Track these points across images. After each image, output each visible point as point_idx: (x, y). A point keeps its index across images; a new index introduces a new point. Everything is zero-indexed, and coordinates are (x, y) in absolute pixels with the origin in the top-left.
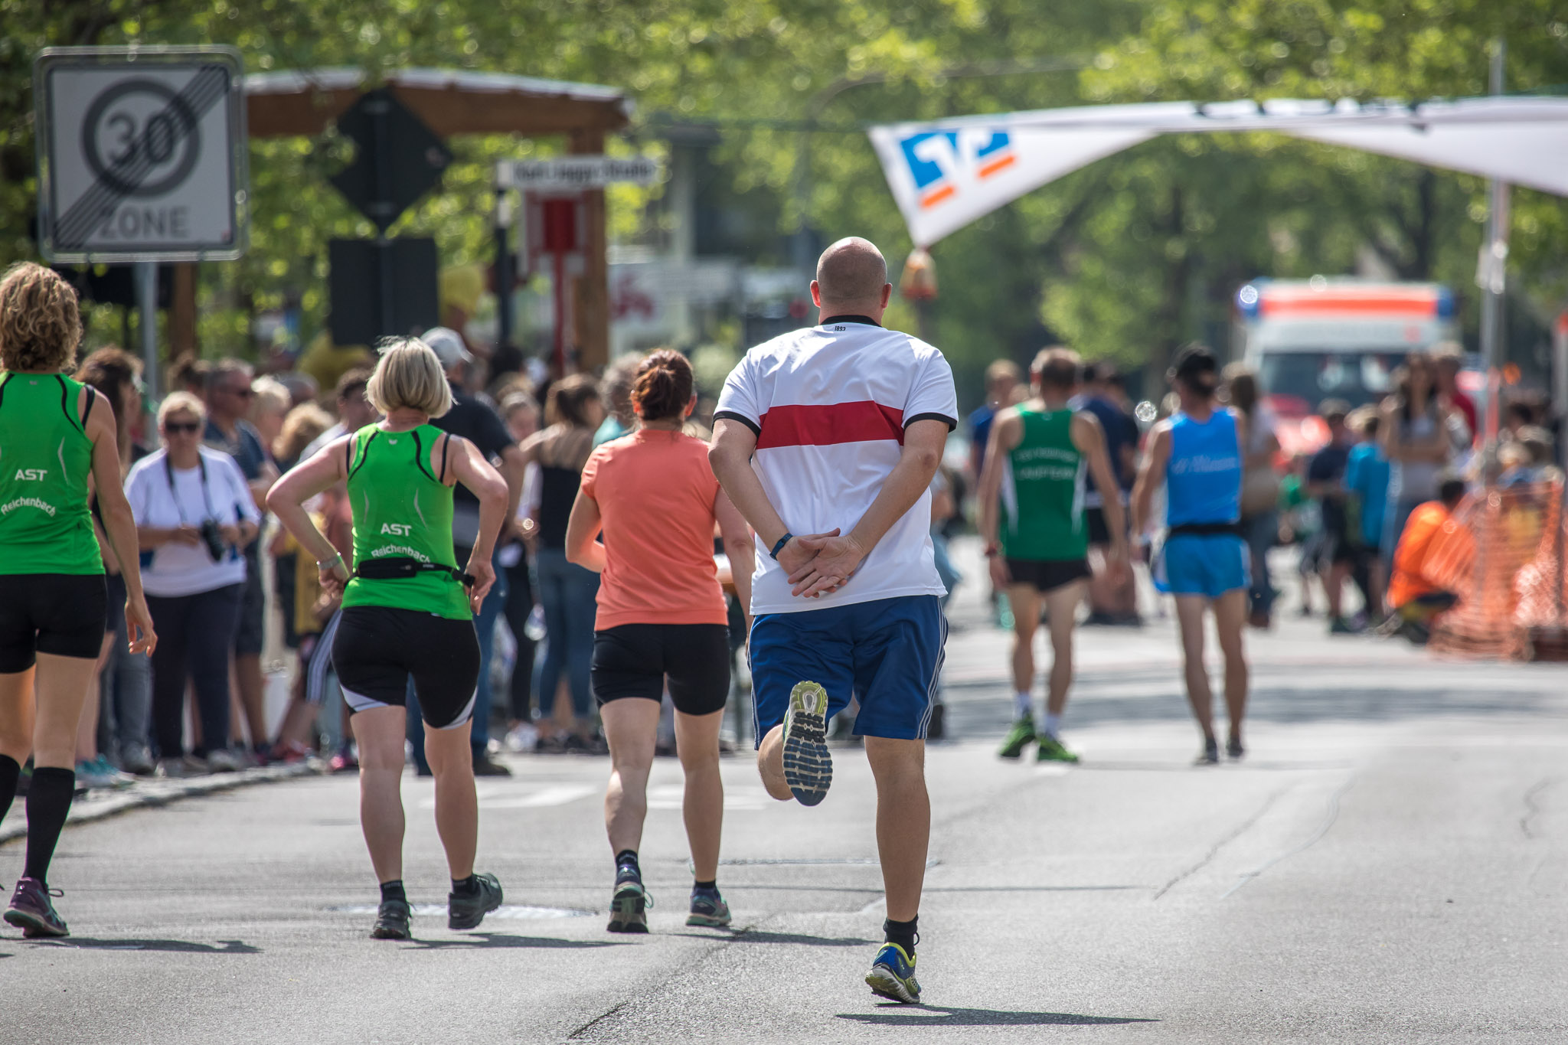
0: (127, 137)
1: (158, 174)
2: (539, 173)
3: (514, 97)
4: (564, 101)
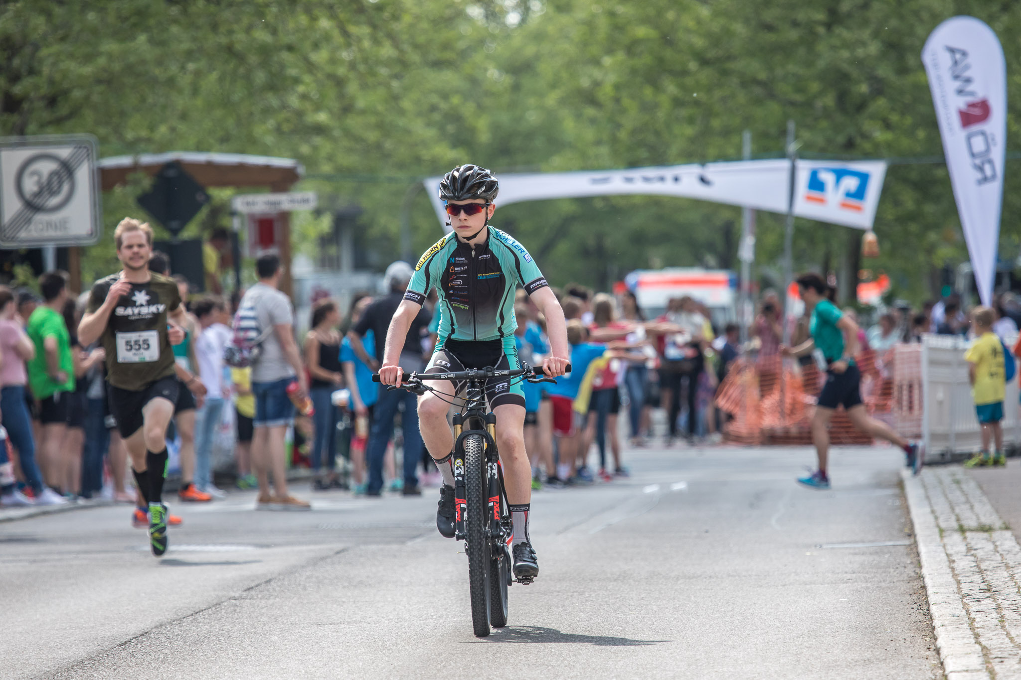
0: (39, 182)
1: (54, 201)
2: (254, 204)
3: (241, 167)
4: (267, 168)
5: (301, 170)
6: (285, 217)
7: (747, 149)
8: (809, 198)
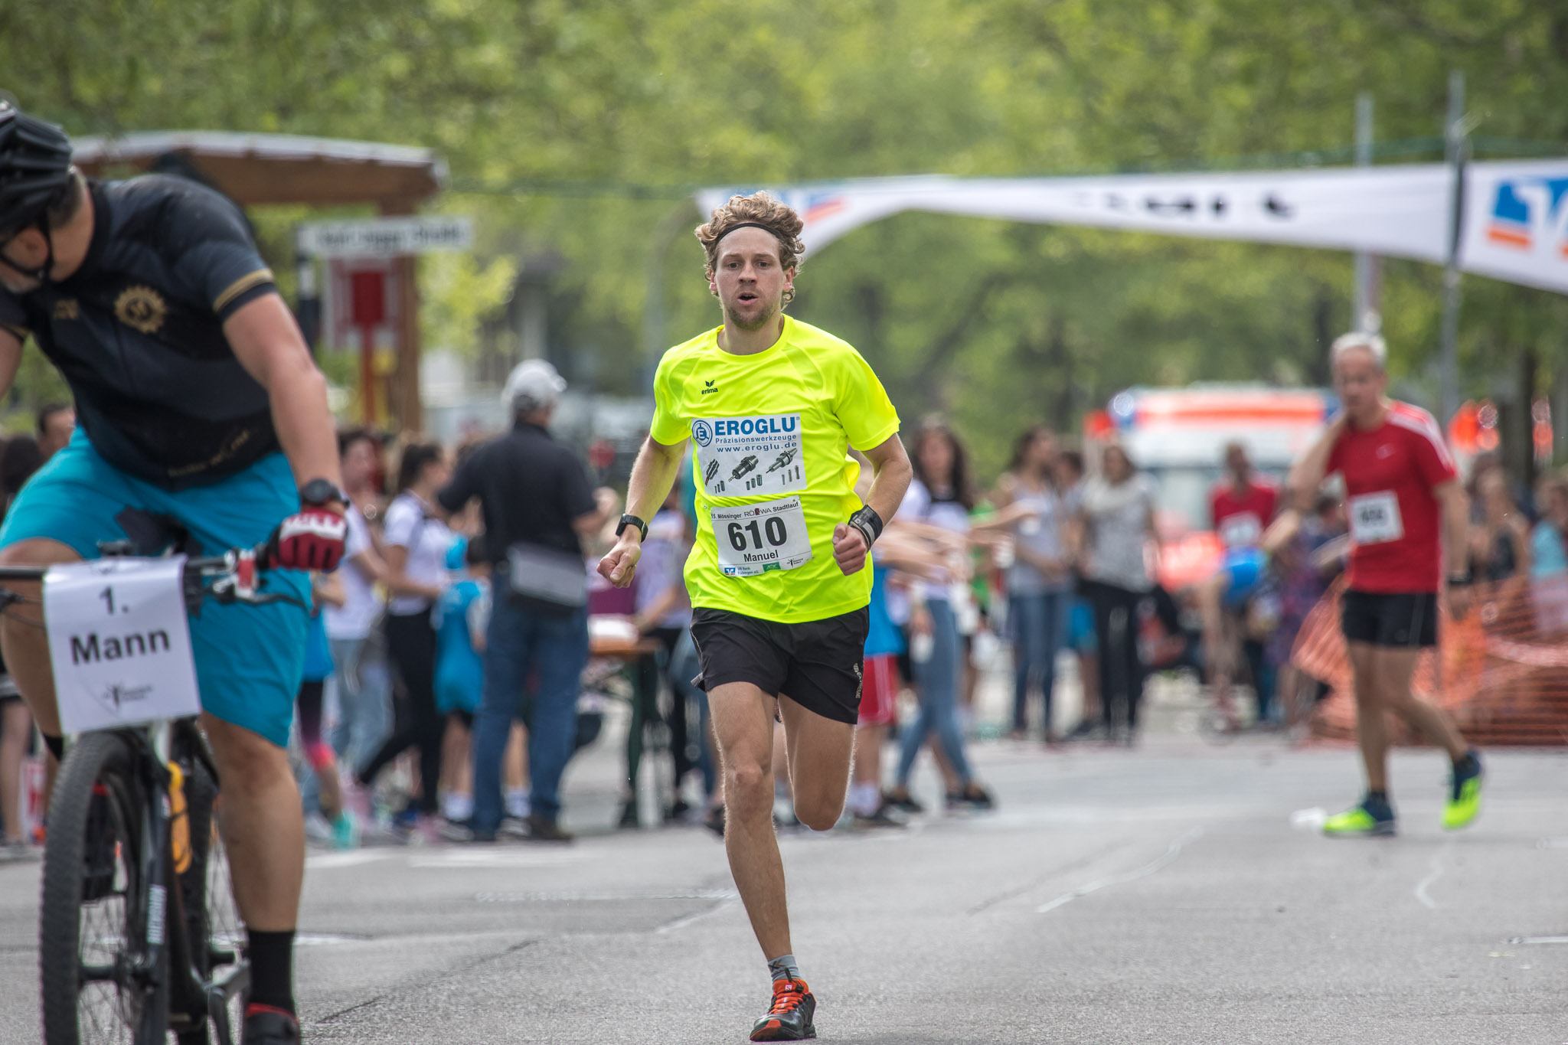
2: (341, 239)
3: (316, 163)
4: (371, 166)
5: (441, 170)
6: (407, 267)
7: (1366, 135)
8: (1496, 236)
